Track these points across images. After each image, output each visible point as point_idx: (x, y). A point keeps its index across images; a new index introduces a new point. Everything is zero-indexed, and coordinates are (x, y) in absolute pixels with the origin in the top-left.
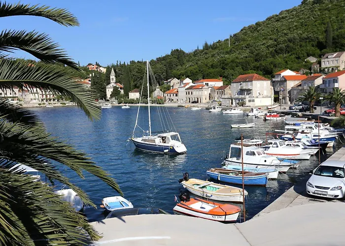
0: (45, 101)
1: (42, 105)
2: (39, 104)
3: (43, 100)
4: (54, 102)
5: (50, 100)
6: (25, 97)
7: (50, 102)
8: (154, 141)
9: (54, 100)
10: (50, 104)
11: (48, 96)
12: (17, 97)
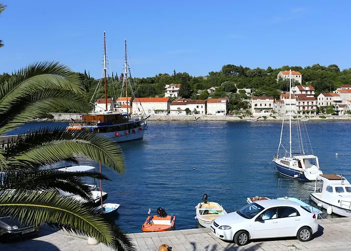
0: (301, 113)
1: (298, 118)
2: (294, 117)
3: (299, 112)
4: (313, 115)
5: (308, 112)
6: (280, 109)
7: (307, 115)
8: (288, 163)
9: (312, 112)
10: (306, 117)
11: (306, 108)
12: (272, 109)
